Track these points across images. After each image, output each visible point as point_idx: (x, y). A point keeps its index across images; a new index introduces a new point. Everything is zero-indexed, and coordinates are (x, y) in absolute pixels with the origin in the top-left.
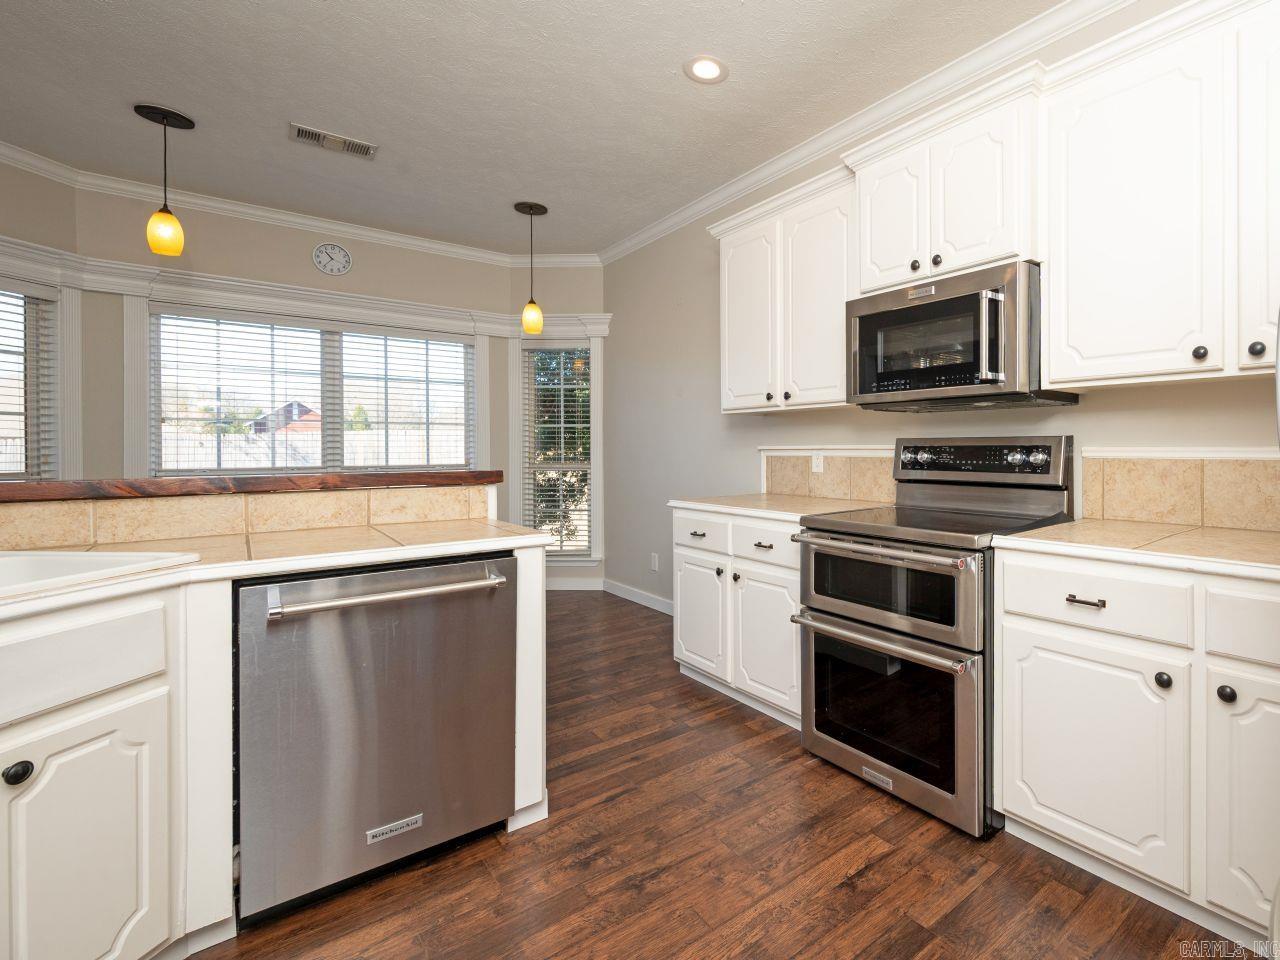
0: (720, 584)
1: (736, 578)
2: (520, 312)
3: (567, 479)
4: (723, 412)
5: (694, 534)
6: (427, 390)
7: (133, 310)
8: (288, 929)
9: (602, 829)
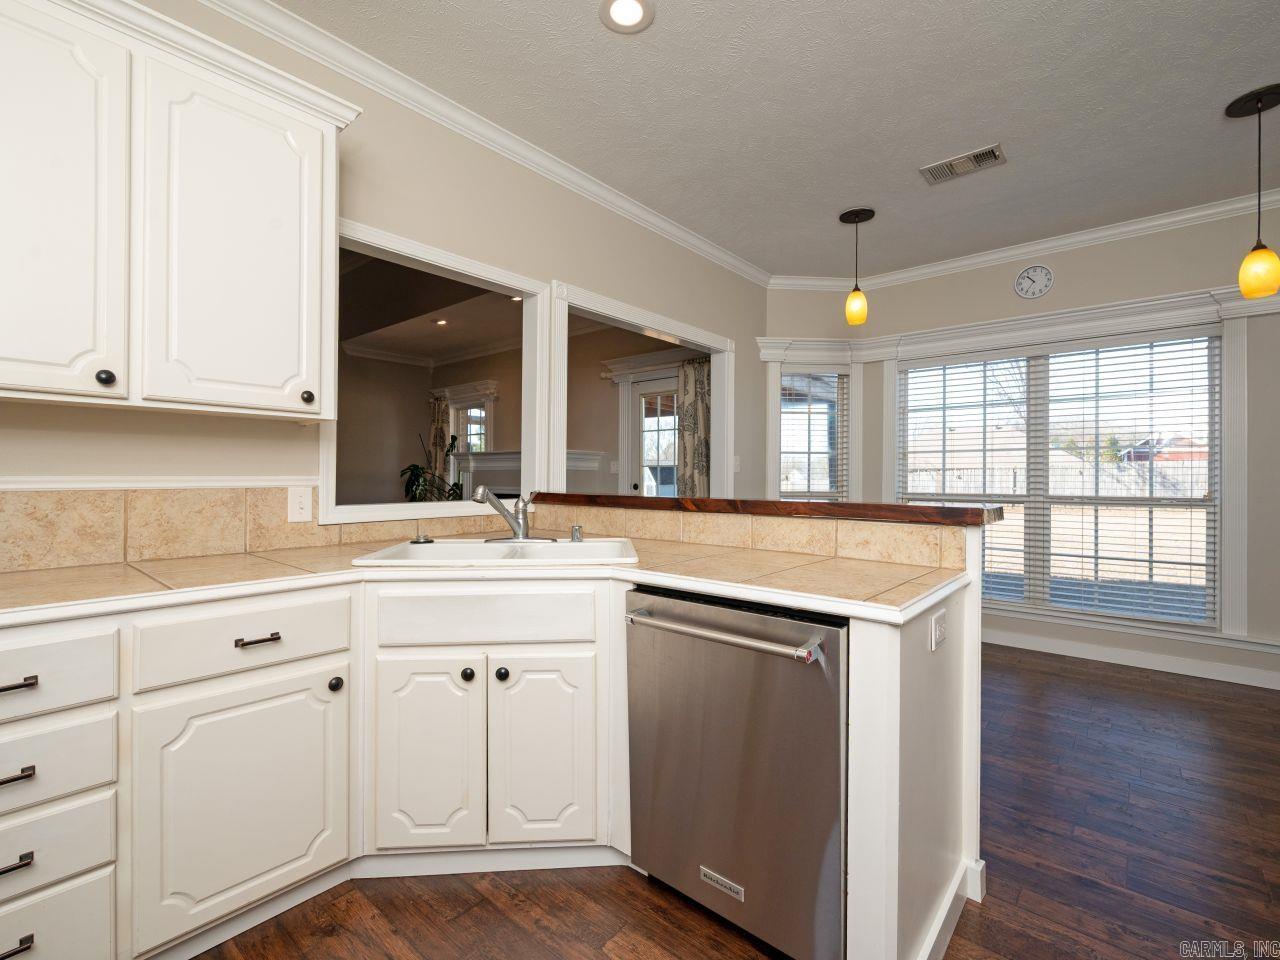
7: (889, 369)
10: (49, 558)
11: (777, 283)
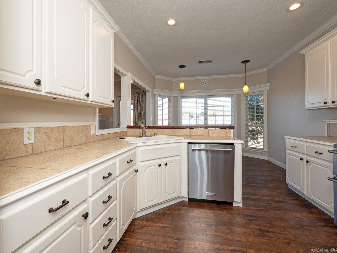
0: (302, 163)
1: (307, 162)
2: (243, 87)
3: (258, 129)
4: (306, 109)
5: (293, 146)
6: (223, 108)
7: (179, 98)
8: (195, 203)
9: (255, 215)
10: (49, 147)
11: (157, 77)
